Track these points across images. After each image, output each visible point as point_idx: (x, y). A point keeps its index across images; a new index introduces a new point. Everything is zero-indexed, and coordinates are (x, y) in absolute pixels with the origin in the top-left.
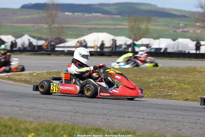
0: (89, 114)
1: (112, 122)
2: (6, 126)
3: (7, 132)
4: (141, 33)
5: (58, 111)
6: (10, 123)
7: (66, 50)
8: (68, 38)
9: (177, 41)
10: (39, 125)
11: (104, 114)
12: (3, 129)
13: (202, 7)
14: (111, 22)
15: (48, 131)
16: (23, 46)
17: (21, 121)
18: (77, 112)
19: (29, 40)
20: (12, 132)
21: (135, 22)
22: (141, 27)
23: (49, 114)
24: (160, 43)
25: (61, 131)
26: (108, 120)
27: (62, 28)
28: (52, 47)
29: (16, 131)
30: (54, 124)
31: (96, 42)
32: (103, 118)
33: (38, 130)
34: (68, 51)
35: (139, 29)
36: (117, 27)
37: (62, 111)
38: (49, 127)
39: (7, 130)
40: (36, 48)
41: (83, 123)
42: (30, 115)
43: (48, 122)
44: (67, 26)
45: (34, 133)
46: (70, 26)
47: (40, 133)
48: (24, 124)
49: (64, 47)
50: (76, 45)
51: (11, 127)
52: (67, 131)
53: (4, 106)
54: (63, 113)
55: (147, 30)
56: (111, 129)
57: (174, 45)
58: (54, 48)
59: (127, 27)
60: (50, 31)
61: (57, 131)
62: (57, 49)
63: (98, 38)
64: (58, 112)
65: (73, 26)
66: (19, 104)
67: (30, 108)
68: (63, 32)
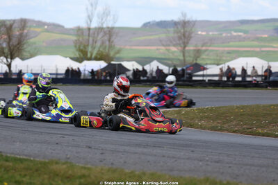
7: (207, 79)
8: (206, 64)
16: (151, 74)
27: (198, 53)
34: (209, 80)
44: (204, 48)
46: (207, 48)
49: (203, 76)
58: (191, 78)
60: (184, 56)
62: (194, 78)
65: (210, 48)
68: (198, 57)
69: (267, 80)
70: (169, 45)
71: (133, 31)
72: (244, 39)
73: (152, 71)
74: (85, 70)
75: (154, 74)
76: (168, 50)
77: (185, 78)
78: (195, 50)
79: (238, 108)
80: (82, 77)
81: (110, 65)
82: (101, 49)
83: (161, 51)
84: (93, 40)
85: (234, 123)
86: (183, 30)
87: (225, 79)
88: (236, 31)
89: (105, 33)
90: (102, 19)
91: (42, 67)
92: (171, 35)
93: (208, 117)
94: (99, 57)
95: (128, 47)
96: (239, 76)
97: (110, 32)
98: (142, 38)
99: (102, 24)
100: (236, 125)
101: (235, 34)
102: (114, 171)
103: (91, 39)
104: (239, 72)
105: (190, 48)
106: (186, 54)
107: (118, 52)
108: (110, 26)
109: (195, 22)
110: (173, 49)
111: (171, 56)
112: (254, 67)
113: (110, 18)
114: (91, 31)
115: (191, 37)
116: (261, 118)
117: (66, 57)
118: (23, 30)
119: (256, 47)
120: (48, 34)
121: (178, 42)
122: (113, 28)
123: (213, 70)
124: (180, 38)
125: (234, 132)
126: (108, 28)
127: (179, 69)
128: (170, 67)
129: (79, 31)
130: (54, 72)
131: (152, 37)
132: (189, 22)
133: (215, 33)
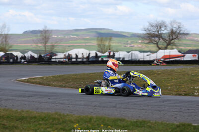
7: (57, 60)
8: (57, 52)
9: (131, 53)
13: (145, 31)
21: (101, 41)
24: (119, 55)
27: (53, 46)
34: (59, 61)
35: (105, 45)
40: (37, 60)
44: (56, 44)
49: (55, 59)
55: (110, 46)
57: (129, 55)
60: (45, 48)
68: (53, 49)
70: (37, 43)
71: (18, 36)
72: (77, 39)
75: (29, 58)
76: (37, 46)
78: (51, 45)
79: (73, 75)
81: (6, 54)
82: (1, 46)
83: (33, 46)
85: (72, 83)
86: (45, 35)
87: (67, 60)
88: (73, 35)
89: (3, 37)
90: (2, 30)
92: (39, 37)
93: (58, 81)
95: (16, 44)
96: (74, 58)
97: (6, 37)
98: (23, 40)
99: (2, 32)
100: (72, 84)
101: (72, 36)
102: (7, 110)
104: (74, 56)
105: (49, 44)
106: (47, 48)
107: (11, 47)
108: (6, 33)
109: (52, 30)
110: (40, 45)
111: (38, 48)
112: (82, 54)
113: (6, 29)
115: (49, 39)
116: (86, 80)
119: (83, 43)
121: (42, 41)
122: (7, 34)
123: (60, 56)
124: (43, 39)
125: (72, 88)
126: (5, 34)
127: (42, 55)
128: (37, 54)
131: (28, 39)
132: (48, 31)
133: (62, 36)
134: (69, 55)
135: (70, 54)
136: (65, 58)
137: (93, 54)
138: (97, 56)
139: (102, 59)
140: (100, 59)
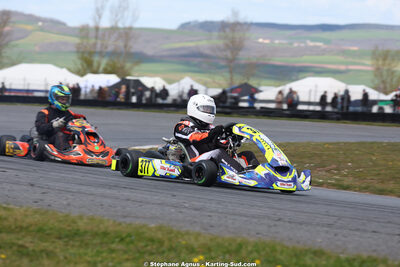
0: (301, 224)
1: (344, 239)
2: (152, 240)
3: (154, 251)
4: (395, 80)
5: (246, 216)
6: (160, 235)
7: (258, 106)
8: (259, 85)
10: (211, 240)
11: (329, 225)
12: (146, 246)
14: (340, 58)
15: (229, 252)
17: (179, 232)
18: (279, 220)
19: (192, 86)
20: (163, 252)
21: (385, 59)
22: (395, 69)
23: (230, 221)
25: (251, 252)
26: (336, 235)
28: (233, 101)
29: (171, 249)
30: (239, 240)
31: (313, 93)
32: (327, 232)
33: (209, 250)
34: (262, 108)
35: (393, 73)
36: (351, 67)
37: (253, 217)
38: (230, 244)
39: (154, 247)
41: (291, 239)
42: (195, 222)
43: (228, 236)
45: (203, 254)
47: (213, 254)
48: (186, 237)
50: (277, 98)
51: (161, 243)
52: (263, 253)
53: (148, 203)
54: (255, 220)
56: (342, 253)
58: (237, 103)
59: (369, 68)
61: (244, 253)
62: (241, 104)
63: (316, 86)
64: (245, 219)
66: (174, 200)
67: (196, 209)
69: (345, 111)
73: (183, 92)
74: (86, 87)
77: (228, 104)
80: (82, 97)
81: (124, 81)
84: (102, 45)
86: (232, 32)
87: (285, 106)
89: (120, 35)
90: (116, 16)
91: (25, 79)
94: (109, 69)
97: (128, 34)
99: (117, 22)
103: (99, 42)
108: (127, 25)
114: (100, 33)
117: (62, 67)
118: (4, 26)
120: (41, 33)
122: (130, 29)
123: (268, 93)
126: (125, 28)
129: (83, 31)
130: (42, 88)
134: (291, 92)
135: (294, 89)
136: (280, 103)
137: (356, 94)
138: (366, 100)
139: (381, 108)
140: (375, 109)
